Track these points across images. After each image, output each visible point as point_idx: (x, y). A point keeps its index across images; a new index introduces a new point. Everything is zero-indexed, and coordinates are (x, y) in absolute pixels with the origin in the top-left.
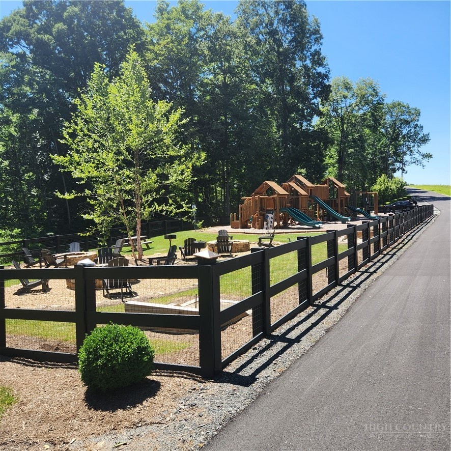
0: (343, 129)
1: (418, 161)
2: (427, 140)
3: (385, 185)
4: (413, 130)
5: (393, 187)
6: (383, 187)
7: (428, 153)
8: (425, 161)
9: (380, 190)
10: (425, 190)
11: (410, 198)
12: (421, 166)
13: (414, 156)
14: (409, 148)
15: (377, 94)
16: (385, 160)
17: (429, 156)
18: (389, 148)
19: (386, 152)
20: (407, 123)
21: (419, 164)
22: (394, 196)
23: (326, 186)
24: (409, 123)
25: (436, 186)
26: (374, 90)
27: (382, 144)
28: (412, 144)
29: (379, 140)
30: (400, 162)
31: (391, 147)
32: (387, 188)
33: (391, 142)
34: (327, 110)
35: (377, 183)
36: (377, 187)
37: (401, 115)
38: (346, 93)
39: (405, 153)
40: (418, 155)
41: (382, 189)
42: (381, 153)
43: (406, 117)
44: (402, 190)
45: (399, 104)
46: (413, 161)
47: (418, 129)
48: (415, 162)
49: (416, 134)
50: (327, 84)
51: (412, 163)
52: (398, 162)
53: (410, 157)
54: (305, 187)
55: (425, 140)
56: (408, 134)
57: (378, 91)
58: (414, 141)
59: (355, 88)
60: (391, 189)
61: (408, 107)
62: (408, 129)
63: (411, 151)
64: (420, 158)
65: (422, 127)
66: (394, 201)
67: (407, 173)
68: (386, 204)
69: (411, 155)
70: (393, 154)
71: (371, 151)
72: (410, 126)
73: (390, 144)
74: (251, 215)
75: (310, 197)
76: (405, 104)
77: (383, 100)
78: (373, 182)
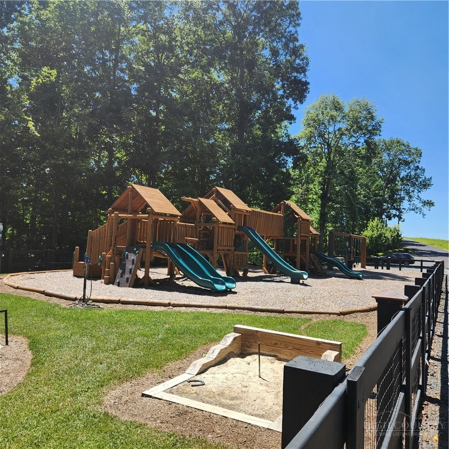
0: (330, 158)
1: (417, 208)
2: (429, 184)
3: (378, 231)
4: (413, 173)
5: (388, 235)
6: (376, 234)
7: (429, 200)
8: (425, 209)
9: (372, 237)
10: (423, 243)
11: (407, 250)
12: (421, 214)
13: (413, 202)
14: (408, 193)
15: (372, 118)
16: (379, 204)
17: (430, 204)
18: (384, 192)
19: (381, 196)
20: (407, 163)
21: (419, 213)
22: (389, 247)
23: (279, 214)
24: (409, 163)
25: (435, 240)
26: (370, 113)
27: (377, 186)
28: (411, 189)
29: (374, 182)
30: (397, 209)
31: (386, 190)
32: (380, 236)
33: (387, 184)
34: (311, 132)
35: (369, 229)
36: (367, 233)
37: (401, 154)
38: (334, 113)
39: (402, 199)
40: (418, 201)
41: (374, 236)
42: (376, 195)
43: (405, 157)
44: (398, 240)
45: (398, 142)
46: (412, 208)
47: (419, 171)
48: (413, 210)
49: (417, 177)
50: (304, 80)
51: (410, 210)
52: (394, 209)
53: (409, 203)
54: (230, 209)
55: (426, 185)
56: (407, 176)
57: (374, 114)
58: (414, 185)
59: (346, 110)
60: (385, 237)
61: (408, 146)
62: (408, 171)
63: (410, 197)
64: (420, 205)
65: (424, 170)
66: (389, 253)
67: (404, 221)
68: (378, 256)
69: (409, 201)
70: (389, 198)
71: (363, 192)
72: (409, 168)
73: (386, 187)
74: (100, 253)
75: (239, 228)
76: (405, 143)
77: (380, 126)
78: (365, 227)
